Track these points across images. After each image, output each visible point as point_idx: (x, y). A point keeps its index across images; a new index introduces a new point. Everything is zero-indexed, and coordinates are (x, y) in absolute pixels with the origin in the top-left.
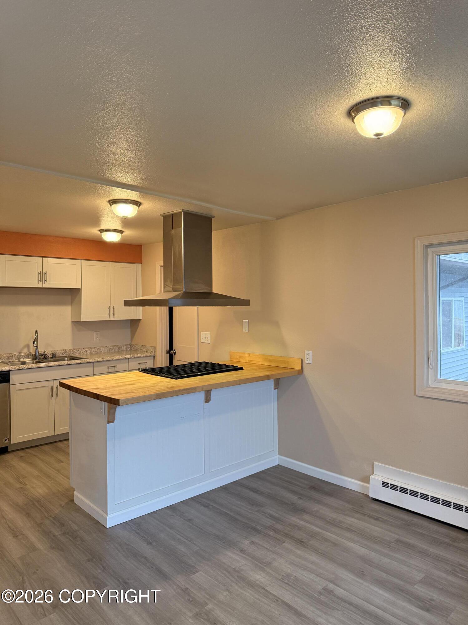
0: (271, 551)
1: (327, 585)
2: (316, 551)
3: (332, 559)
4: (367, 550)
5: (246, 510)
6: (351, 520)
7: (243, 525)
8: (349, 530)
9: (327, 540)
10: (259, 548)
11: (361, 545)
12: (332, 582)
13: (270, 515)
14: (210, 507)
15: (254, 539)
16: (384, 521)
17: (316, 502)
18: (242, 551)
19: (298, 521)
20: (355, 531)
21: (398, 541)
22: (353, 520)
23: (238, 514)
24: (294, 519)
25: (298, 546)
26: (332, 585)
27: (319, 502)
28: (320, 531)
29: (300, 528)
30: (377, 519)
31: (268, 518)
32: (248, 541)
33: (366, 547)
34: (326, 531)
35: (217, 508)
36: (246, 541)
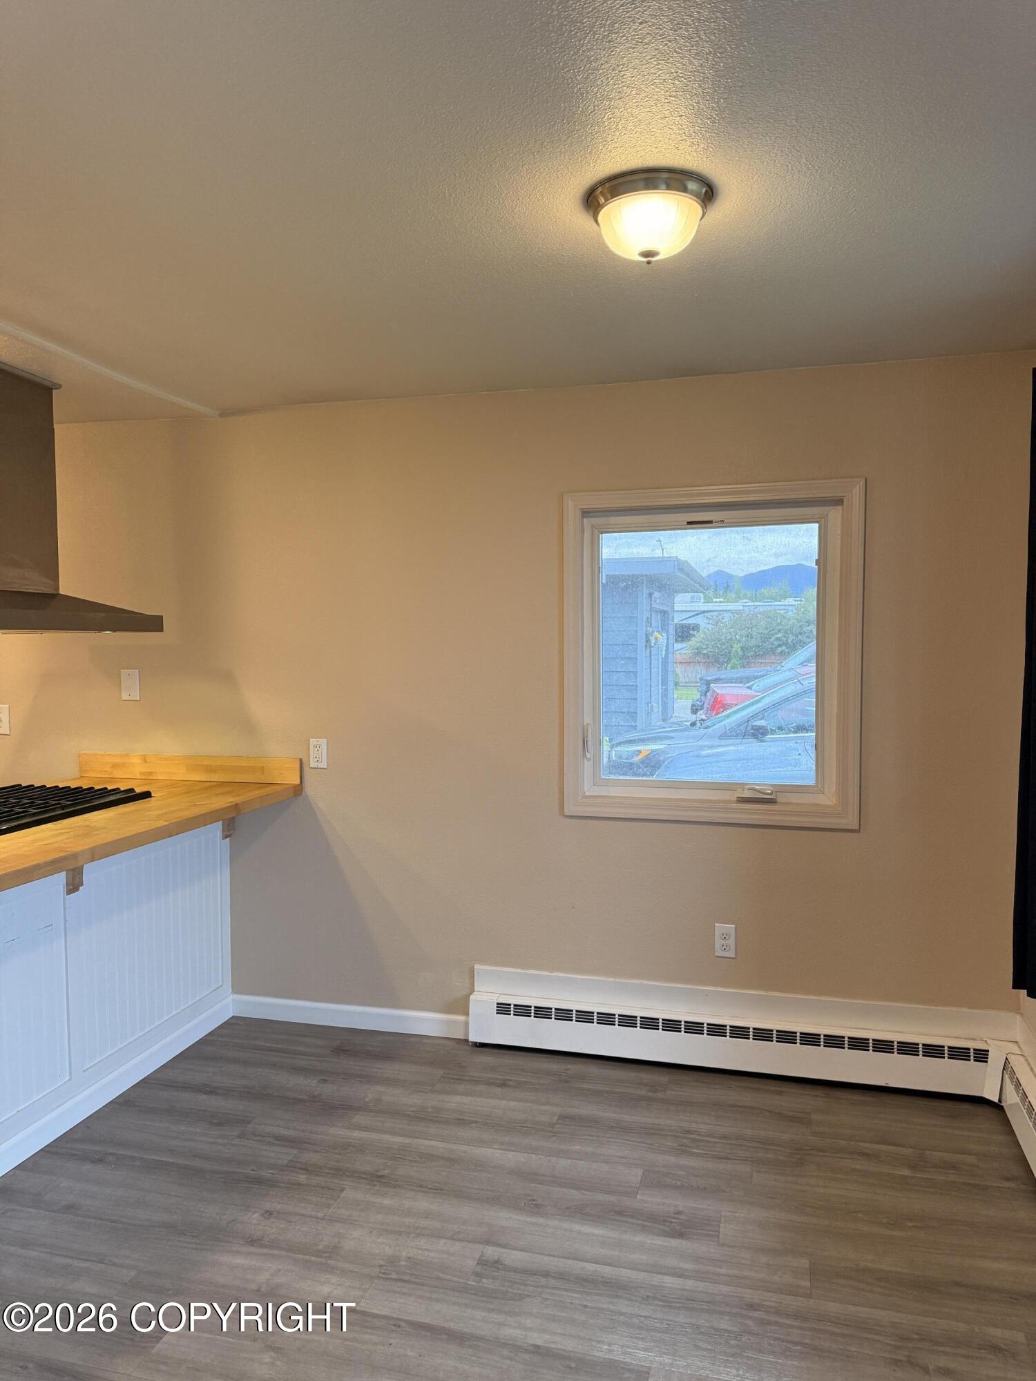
0: (323, 1219)
1: (482, 1252)
2: (422, 1187)
3: (460, 1195)
4: (518, 1154)
5: (211, 1140)
6: (455, 1101)
7: (223, 1178)
8: (461, 1122)
9: (431, 1157)
10: (290, 1222)
11: (503, 1147)
12: (488, 1242)
13: (277, 1138)
14: (111, 1158)
15: (267, 1206)
16: (519, 1085)
17: (363, 1080)
18: (252, 1241)
19: (347, 1133)
20: (476, 1122)
21: (563, 1118)
22: (458, 1098)
23: (195, 1156)
24: (337, 1131)
25: (376, 1188)
26: (490, 1248)
27: (370, 1079)
28: (407, 1141)
29: (361, 1148)
30: (503, 1084)
31: (274, 1144)
32: (255, 1212)
33: (513, 1149)
34: (417, 1138)
35: (131, 1157)
36: (250, 1214)
